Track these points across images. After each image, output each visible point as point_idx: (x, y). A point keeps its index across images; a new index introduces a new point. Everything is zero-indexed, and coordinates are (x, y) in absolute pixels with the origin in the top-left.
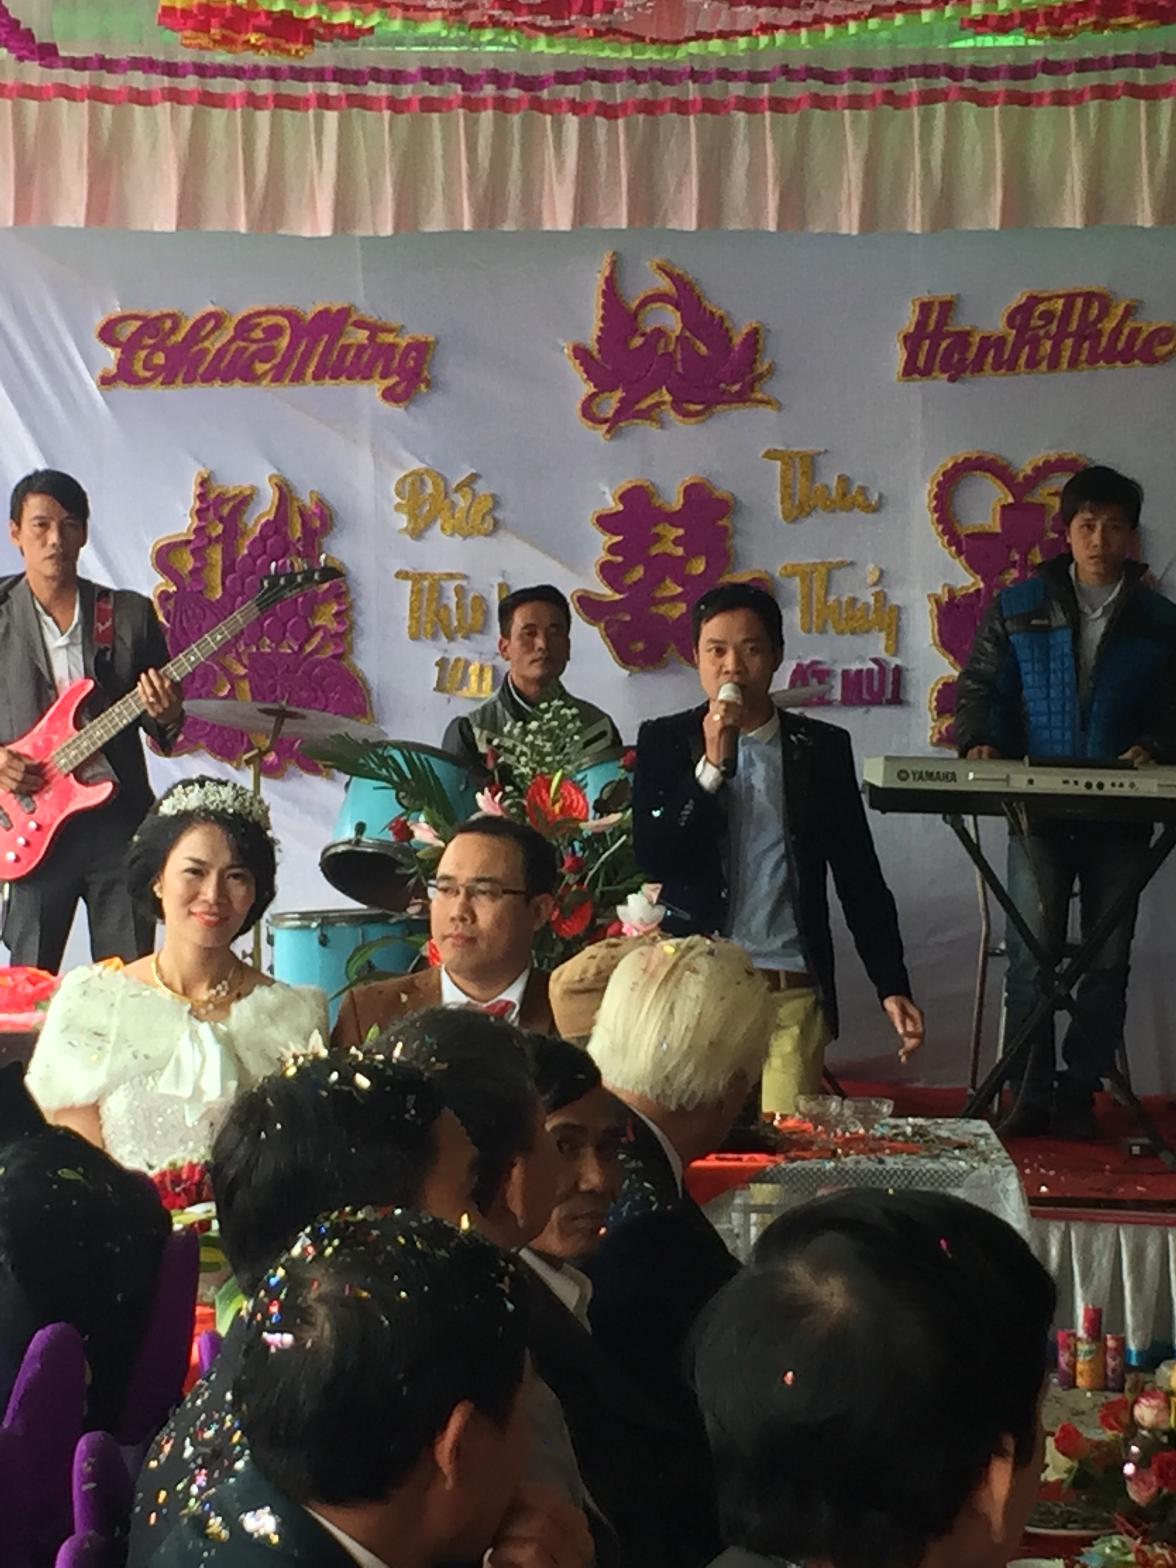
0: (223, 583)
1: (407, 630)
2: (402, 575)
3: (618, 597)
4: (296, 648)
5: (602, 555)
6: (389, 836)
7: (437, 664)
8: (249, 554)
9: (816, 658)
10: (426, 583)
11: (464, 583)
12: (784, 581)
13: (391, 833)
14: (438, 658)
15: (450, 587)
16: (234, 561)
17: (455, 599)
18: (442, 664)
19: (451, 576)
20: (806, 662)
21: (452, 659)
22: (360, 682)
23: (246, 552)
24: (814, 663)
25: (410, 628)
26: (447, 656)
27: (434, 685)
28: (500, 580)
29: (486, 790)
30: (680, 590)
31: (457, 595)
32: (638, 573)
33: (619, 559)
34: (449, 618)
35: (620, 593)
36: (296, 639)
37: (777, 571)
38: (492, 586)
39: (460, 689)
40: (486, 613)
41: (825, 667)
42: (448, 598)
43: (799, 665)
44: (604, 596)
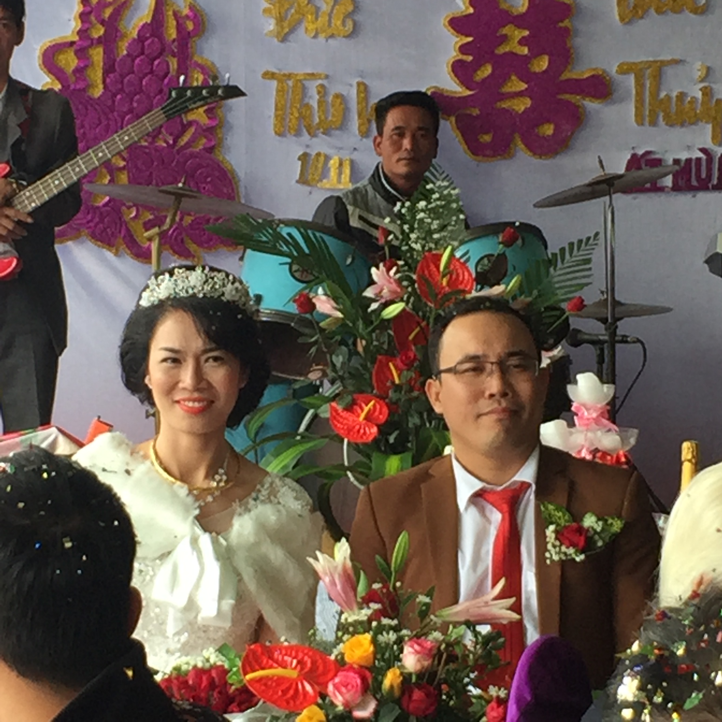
0: (104, 82)
1: (272, 127)
2: (269, 75)
3: (469, 93)
4: (171, 142)
5: (453, 54)
6: (293, 309)
7: (299, 159)
8: (128, 55)
9: (649, 149)
10: (290, 83)
11: (325, 82)
12: (619, 78)
13: (295, 306)
14: (301, 153)
15: (313, 87)
16: (115, 60)
17: (317, 97)
18: (304, 158)
19: (313, 76)
20: (640, 152)
21: (313, 153)
22: (229, 175)
23: (125, 52)
24: (648, 153)
25: (275, 126)
26: (308, 151)
27: (297, 177)
28: (359, 79)
29: (381, 265)
30: (524, 86)
31: (319, 92)
32: (487, 71)
33: (470, 58)
34: (311, 115)
35: (470, 90)
36: (171, 134)
37: (613, 70)
38: (351, 85)
39: (321, 180)
40: (346, 110)
41: (657, 156)
42: (311, 97)
43: (634, 156)
44: (455, 92)
